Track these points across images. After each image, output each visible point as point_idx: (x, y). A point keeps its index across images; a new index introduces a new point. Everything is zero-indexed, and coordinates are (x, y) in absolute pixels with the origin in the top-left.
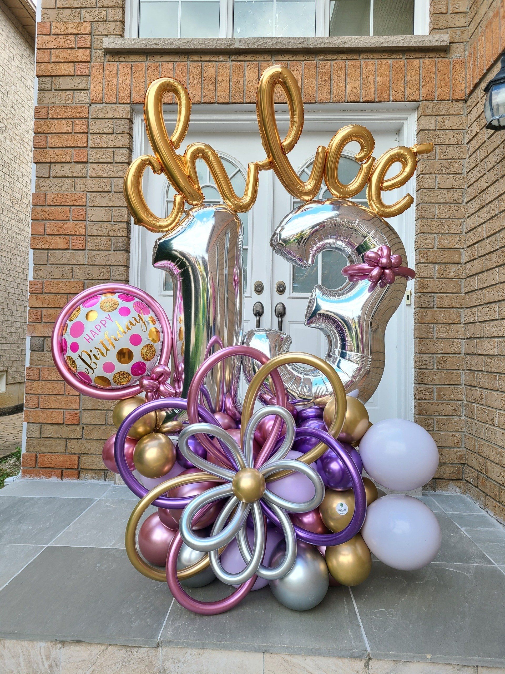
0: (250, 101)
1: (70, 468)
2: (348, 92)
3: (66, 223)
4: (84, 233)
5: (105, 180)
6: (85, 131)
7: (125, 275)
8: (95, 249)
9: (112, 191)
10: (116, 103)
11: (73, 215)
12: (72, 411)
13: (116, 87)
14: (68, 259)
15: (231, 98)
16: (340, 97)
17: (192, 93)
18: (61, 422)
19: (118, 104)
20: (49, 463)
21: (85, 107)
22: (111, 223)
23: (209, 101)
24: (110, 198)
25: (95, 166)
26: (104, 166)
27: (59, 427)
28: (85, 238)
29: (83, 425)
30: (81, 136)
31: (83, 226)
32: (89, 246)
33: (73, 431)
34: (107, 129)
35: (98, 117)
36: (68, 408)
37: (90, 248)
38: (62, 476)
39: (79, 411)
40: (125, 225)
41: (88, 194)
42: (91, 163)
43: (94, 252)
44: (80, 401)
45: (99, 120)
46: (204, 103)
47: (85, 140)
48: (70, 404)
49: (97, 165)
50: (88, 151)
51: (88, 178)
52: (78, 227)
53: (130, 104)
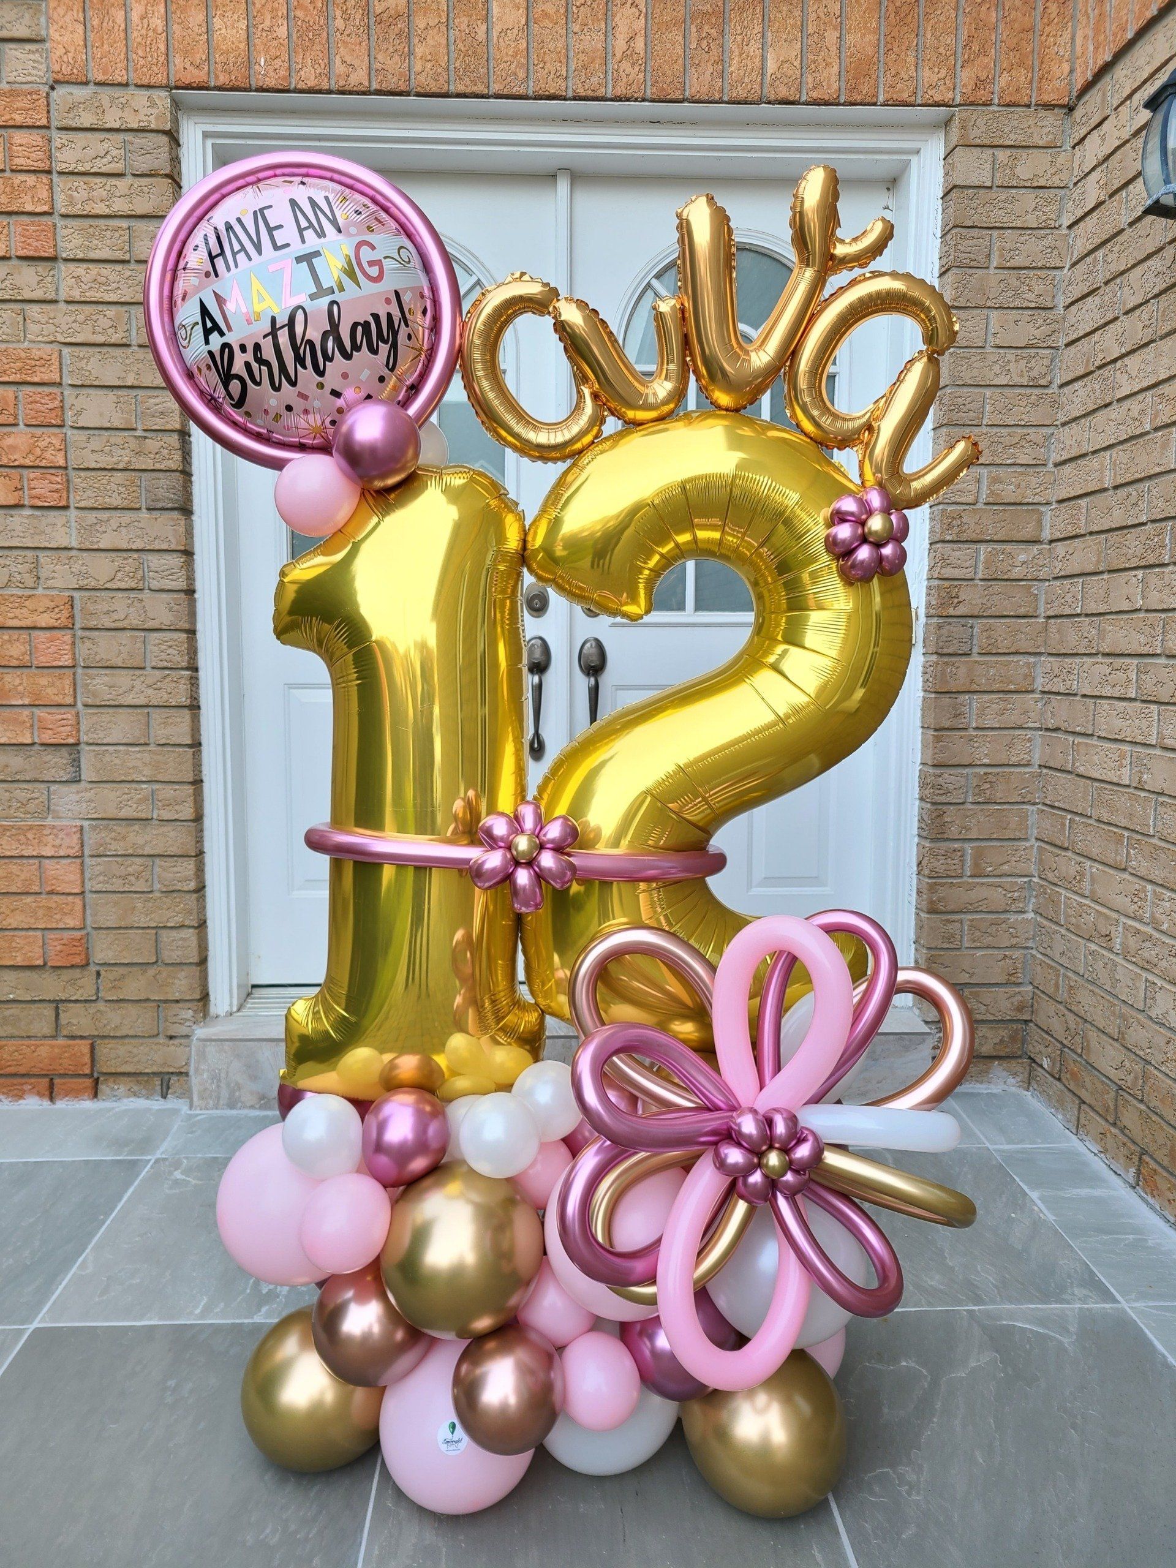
0: (505, 92)
1: (70, 1072)
2: (769, 74)
3: (8, 434)
4: (62, 463)
5: (111, 312)
6: (41, 165)
7: (185, 577)
8: (95, 505)
9: (134, 343)
10: (127, 85)
11: (28, 411)
12: (66, 935)
13: (122, 35)
14: (21, 534)
15: (452, 79)
16: (749, 87)
17: (343, 62)
18: (40, 962)
19: (133, 87)
20: (15, 1063)
21: (37, 92)
22: (139, 433)
23: (392, 86)
24: (127, 361)
25: (80, 270)
26: (106, 270)
27: (33, 975)
28: (67, 475)
29: (98, 968)
30: (31, 180)
31: (56, 442)
32: (78, 498)
33: (72, 982)
34: (105, 160)
35: (79, 125)
36: (54, 925)
37: (82, 504)
38: (51, 1093)
39: (83, 932)
40: (174, 440)
41: (66, 351)
42: (66, 260)
43: (95, 514)
44: (84, 906)
45: (81, 135)
46: (379, 92)
47: (44, 194)
48: (58, 917)
49: (85, 266)
50: (55, 225)
51: (62, 305)
52: (42, 444)
53: (168, 87)
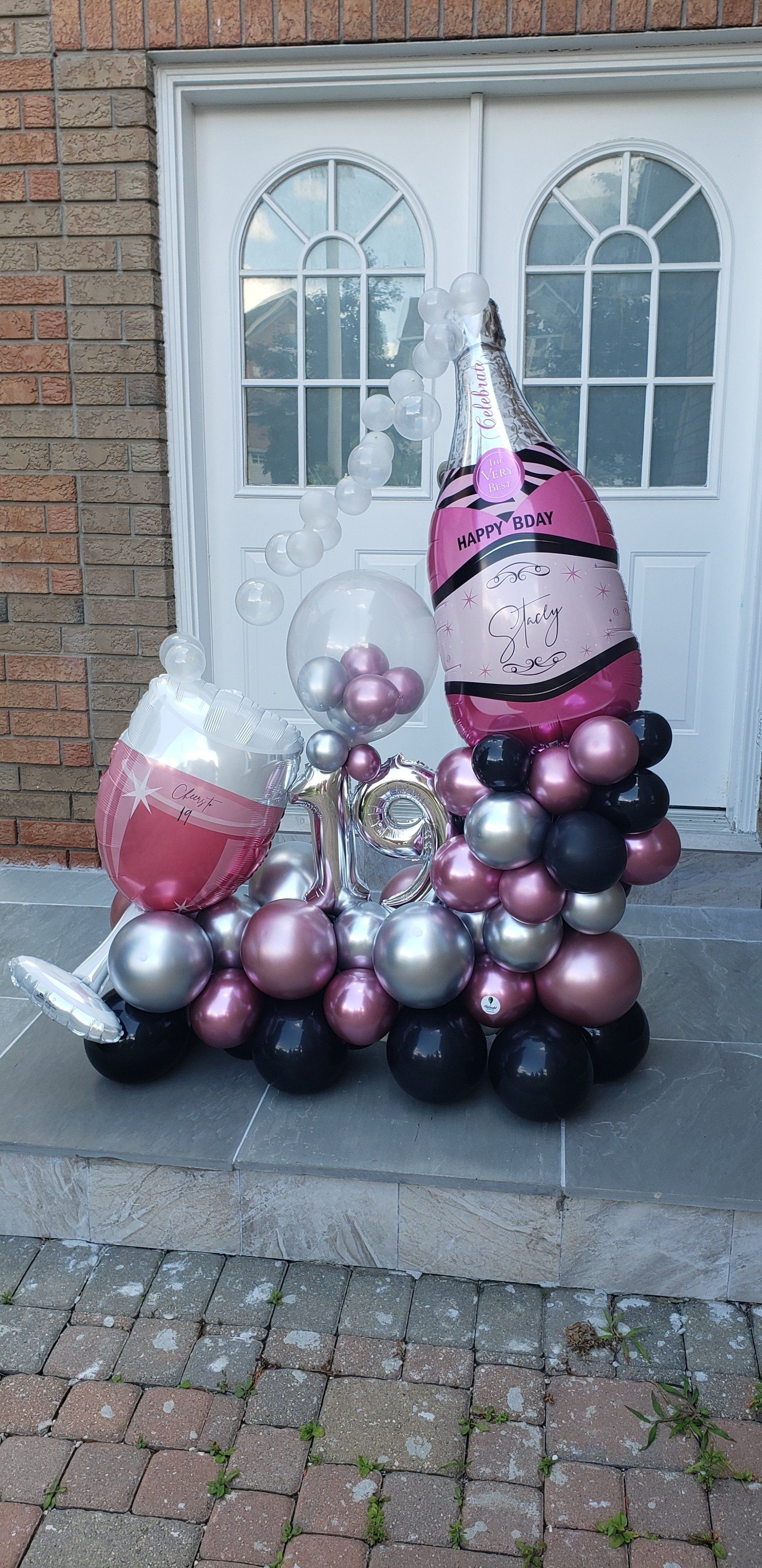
0: (420, 36)
1: (81, 846)
2: (652, 4)
3: (27, 346)
4: (66, 369)
5: (102, 243)
6: (48, 123)
7: (159, 460)
8: (92, 403)
9: (120, 268)
10: (112, 49)
11: (41, 328)
12: (77, 743)
13: (108, 7)
14: (37, 427)
15: (375, 26)
16: (634, 17)
17: (284, 18)
18: (57, 762)
19: (117, 51)
20: (41, 837)
21: (43, 61)
22: (123, 343)
23: (325, 37)
24: (115, 284)
25: (78, 209)
26: (98, 209)
27: (54, 771)
28: (70, 378)
29: (100, 769)
30: (40, 135)
31: (62, 352)
32: (79, 397)
33: (82, 779)
34: (96, 116)
35: (76, 87)
36: (67, 735)
37: (81, 402)
38: (68, 861)
39: (89, 741)
40: (150, 348)
41: (69, 277)
42: (67, 201)
43: (91, 409)
44: (89, 721)
45: (78, 94)
46: (314, 43)
47: (50, 147)
48: (70, 728)
49: (82, 205)
50: (59, 173)
51: (65, 239)
52: (52, 354)
53: (145, 49)
